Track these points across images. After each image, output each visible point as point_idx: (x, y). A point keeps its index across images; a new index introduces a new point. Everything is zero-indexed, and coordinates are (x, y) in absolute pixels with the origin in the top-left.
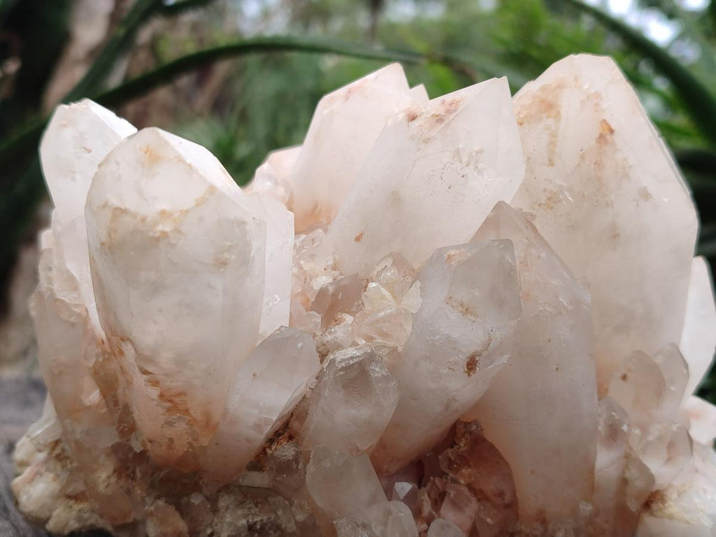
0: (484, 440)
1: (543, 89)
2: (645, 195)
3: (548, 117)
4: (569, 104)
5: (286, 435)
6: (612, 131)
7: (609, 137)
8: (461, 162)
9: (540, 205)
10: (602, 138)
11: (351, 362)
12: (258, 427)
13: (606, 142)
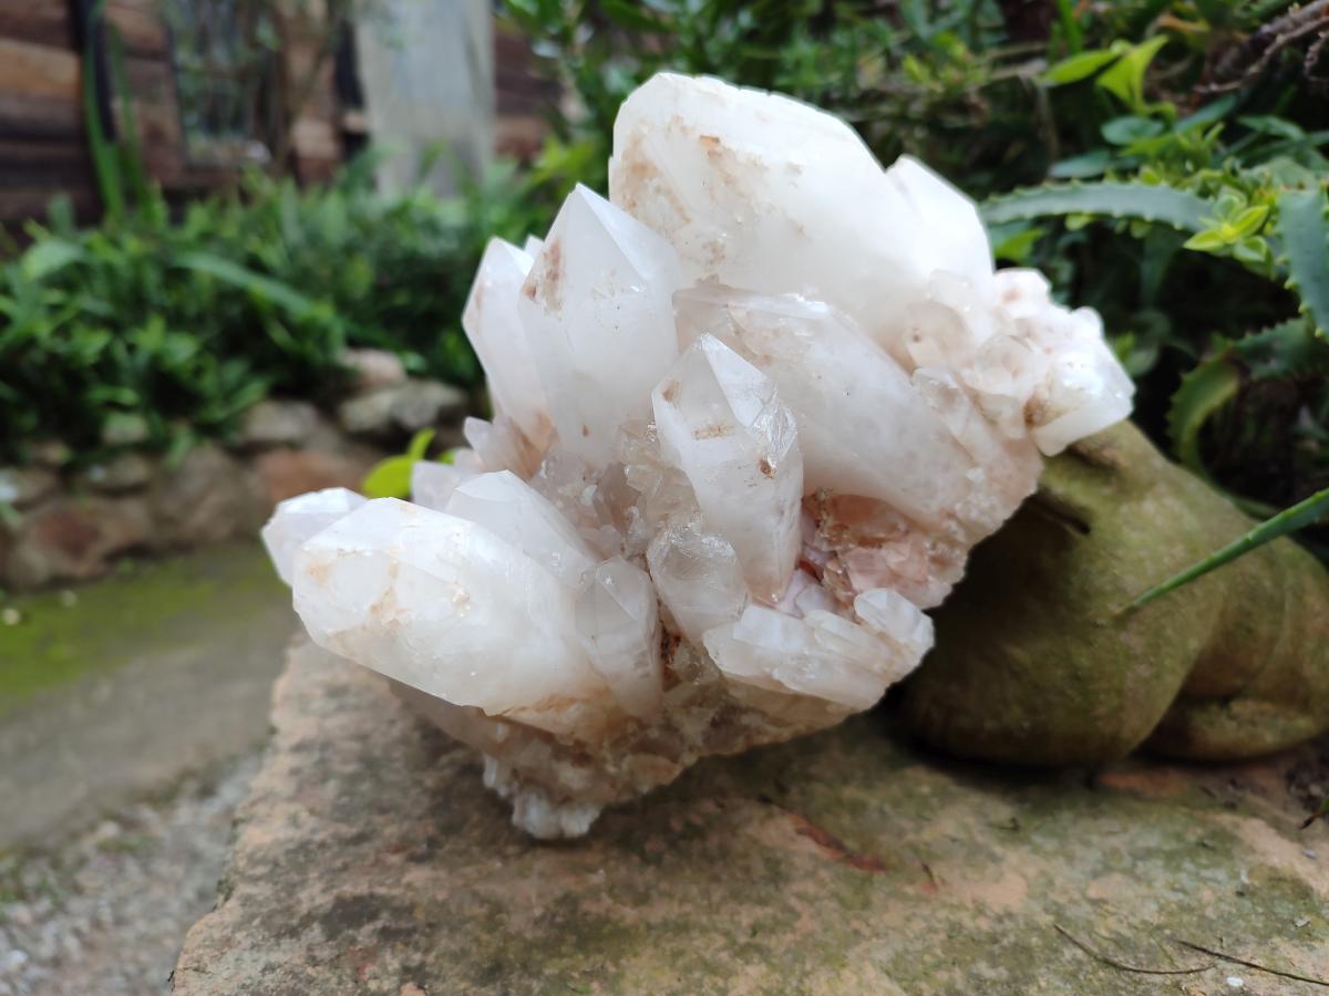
0: (841, 497)
1: (625, 156)
2: (795, 170)
3: (651, 179)
4: (657, 150)
5: (672, 640)
6: (716, 140)
7: (718, 149)
8: (604, 297)
9: (712, 263)
10: (712, 154)
11: (665, 555)
12: (639, 664)
13: (720, 155)
